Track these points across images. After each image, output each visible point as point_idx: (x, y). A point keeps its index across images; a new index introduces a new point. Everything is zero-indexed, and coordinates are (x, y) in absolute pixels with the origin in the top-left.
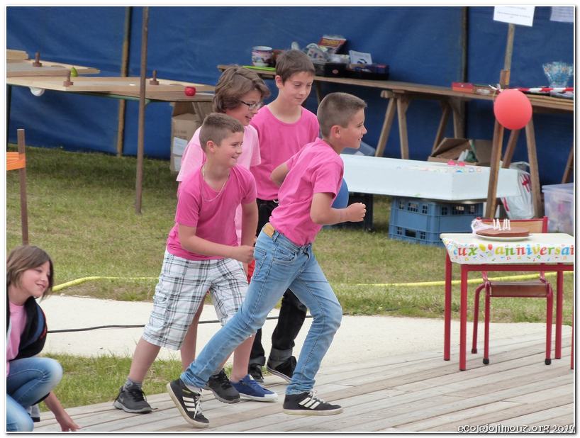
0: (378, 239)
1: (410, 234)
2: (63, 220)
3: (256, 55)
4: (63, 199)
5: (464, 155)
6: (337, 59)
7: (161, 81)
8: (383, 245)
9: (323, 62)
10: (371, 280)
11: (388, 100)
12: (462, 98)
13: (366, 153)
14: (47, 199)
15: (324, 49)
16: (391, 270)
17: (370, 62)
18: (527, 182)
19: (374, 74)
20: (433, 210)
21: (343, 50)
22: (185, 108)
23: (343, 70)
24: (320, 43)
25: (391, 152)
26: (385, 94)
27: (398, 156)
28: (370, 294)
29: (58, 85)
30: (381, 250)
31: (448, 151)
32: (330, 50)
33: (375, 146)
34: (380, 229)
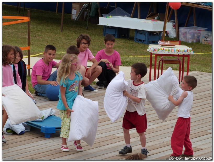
0: (131, 42)
1: (140, 40)
2: (40, 33)
4: (40, 27)
5: (156, 18)
8: (132, 44)
10: (128, 55)
13: (128, 16)
14: (35, 27)
16: (134, 52)
18: (174, 26)
20: (147, 34)
25: (135, 16)
27: (137, 18)
30: (131, 45)
31: (152, 16)
33: (130, 14)
34: (132, 39)
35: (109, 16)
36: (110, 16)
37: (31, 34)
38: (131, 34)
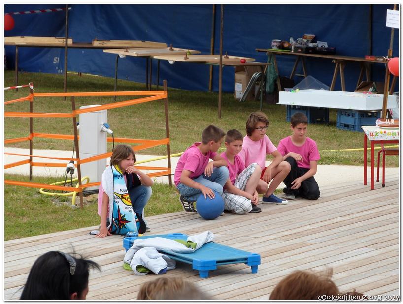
0: (332, 129)
1: (347, 126)
2: (184, 122)
3: (273, 44)
4: (185, 112)
5: (371, 89)
6: (311, 45)
7: (230, 57)
8: (334, 132)
9: (305, 46)
10: (329, 148)
11: (335, 64)
12: (370, 62)
13: (325, 89)
14: (177, 112)
15: (305, 41)
16: (338, 143)
17: (326, 46)
19: (328, 52)
20: (357, 115)
21: (314, 41)
22: (241, 69)
23: (314, 50)
24: (303, 38)
25: (337, 88)
26: (334, 61)
27: (340, 90)
28: (328, 155)
29: (181, 59)
30: (333, 134)
31: (364, 88)
32: (308, 41)
33: (329, 85)
34: (333, 124)
35: (295, 89)
36: (297, 90)
37: (170, 124)
38: (331, 118)
